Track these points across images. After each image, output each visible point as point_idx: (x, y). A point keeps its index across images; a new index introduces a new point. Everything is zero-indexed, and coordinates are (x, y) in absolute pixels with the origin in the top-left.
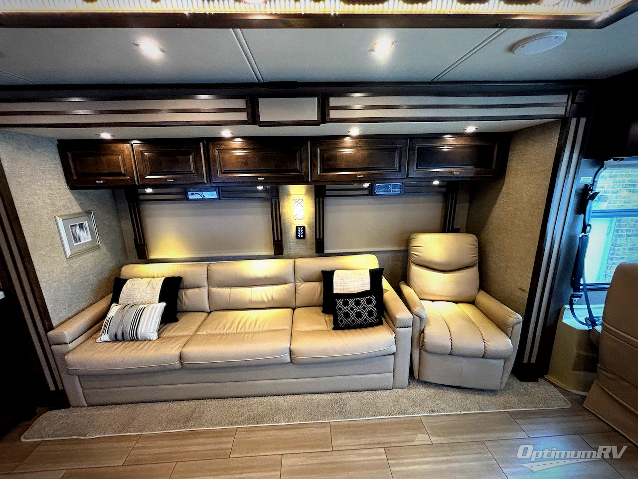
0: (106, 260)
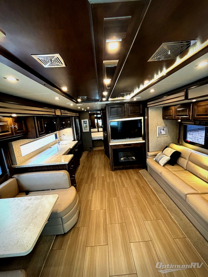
0: (168, 140)
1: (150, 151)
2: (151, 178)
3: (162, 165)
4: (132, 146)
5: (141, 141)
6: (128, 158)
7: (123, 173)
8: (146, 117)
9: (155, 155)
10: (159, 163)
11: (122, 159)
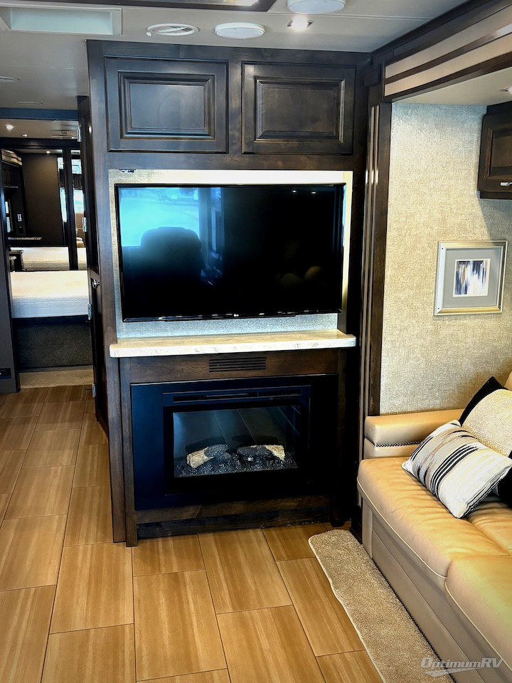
1: (382, 410)
2: (383, 593)
3: (459, 509)
4: (269, 371)
5: (329, 336)
6: (240, 451)
7: (198, 558)
8: (372, 177)
9: (418, 439)
10: (440, 495)
11: (197, 459)
